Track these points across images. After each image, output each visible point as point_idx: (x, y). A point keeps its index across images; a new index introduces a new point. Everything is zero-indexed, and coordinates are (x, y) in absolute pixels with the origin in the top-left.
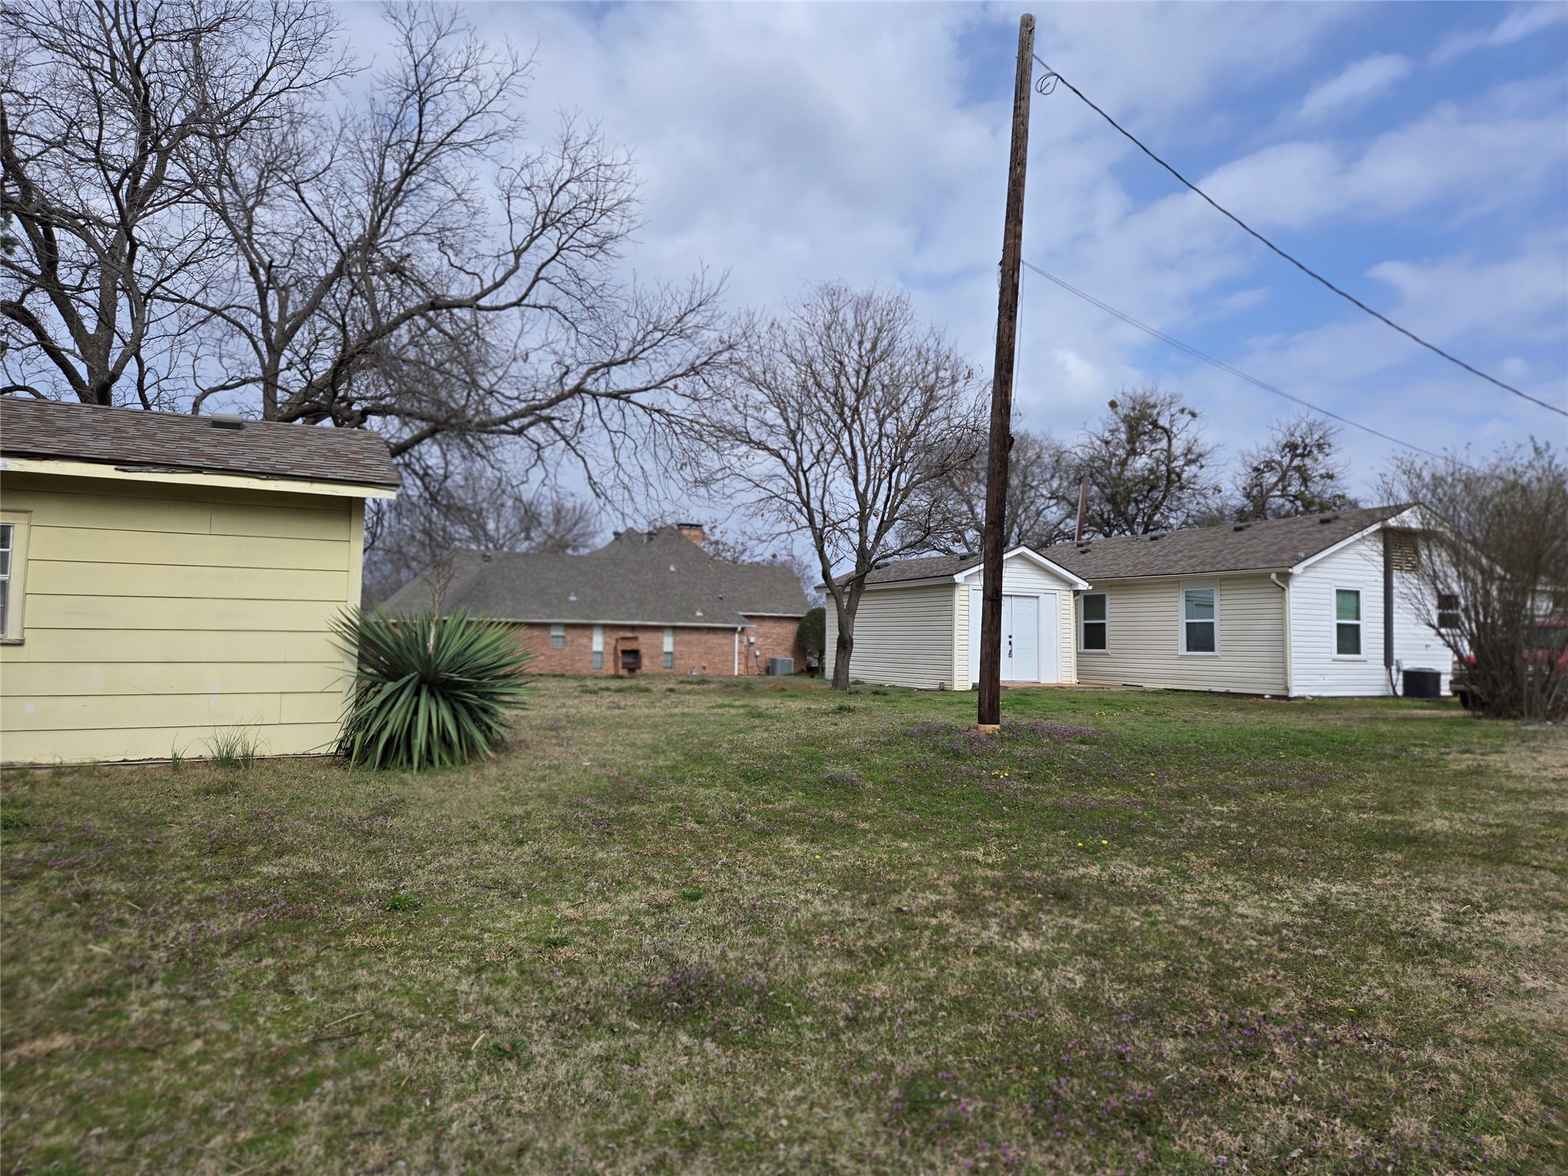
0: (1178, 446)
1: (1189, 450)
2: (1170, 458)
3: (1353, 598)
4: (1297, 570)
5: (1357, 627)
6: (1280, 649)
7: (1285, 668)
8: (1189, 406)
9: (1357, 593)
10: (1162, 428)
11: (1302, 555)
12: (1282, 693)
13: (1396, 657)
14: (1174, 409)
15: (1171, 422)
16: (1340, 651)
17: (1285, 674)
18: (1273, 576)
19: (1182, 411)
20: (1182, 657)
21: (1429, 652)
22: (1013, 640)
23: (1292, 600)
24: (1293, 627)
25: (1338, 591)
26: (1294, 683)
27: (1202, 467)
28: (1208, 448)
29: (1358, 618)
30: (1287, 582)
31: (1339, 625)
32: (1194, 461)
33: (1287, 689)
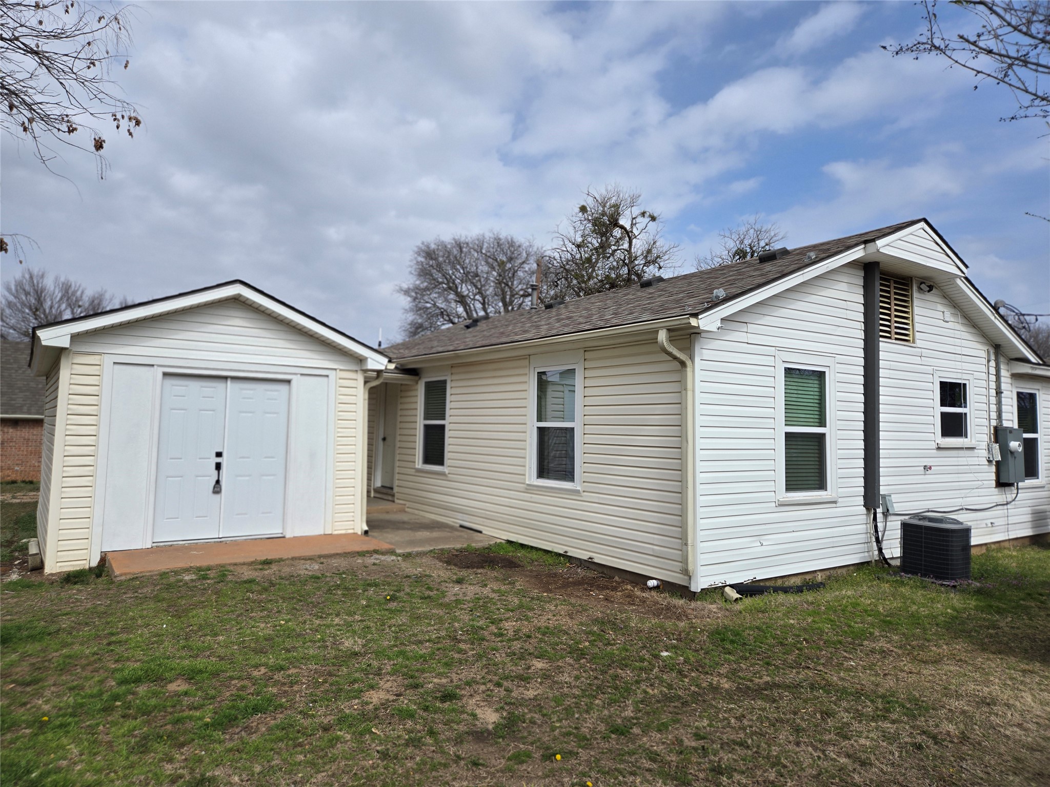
0: (639, 246)
1: (649, 251)
2: (632, 259)
3: (814, 384)
4: (708, 321)
5: (821, 437)
6: (674, 486)
7: (683, 526)
8: (650, 210)
9: (821, 376)
10: (622, 227)
11: (721, 293)
12: (676, 578)
13: (883, 490)
14: (636, 211)
15: (632, 225)
16: (790, 487)
17: (683, 539)
18: (662, 336)
19: (643, 214)
20: (530, 488)
21: (929, 478)
22: (224, 460)
23: (699, 386)
24: (700, 443)
25: (788, 371)
26: (702, 559)
27: (660, 268)
28: (665, 249)
29: (822, 423)
30: (689, 350)
31: (788, 436)
32: (654, 262)
33: (686, 572)
